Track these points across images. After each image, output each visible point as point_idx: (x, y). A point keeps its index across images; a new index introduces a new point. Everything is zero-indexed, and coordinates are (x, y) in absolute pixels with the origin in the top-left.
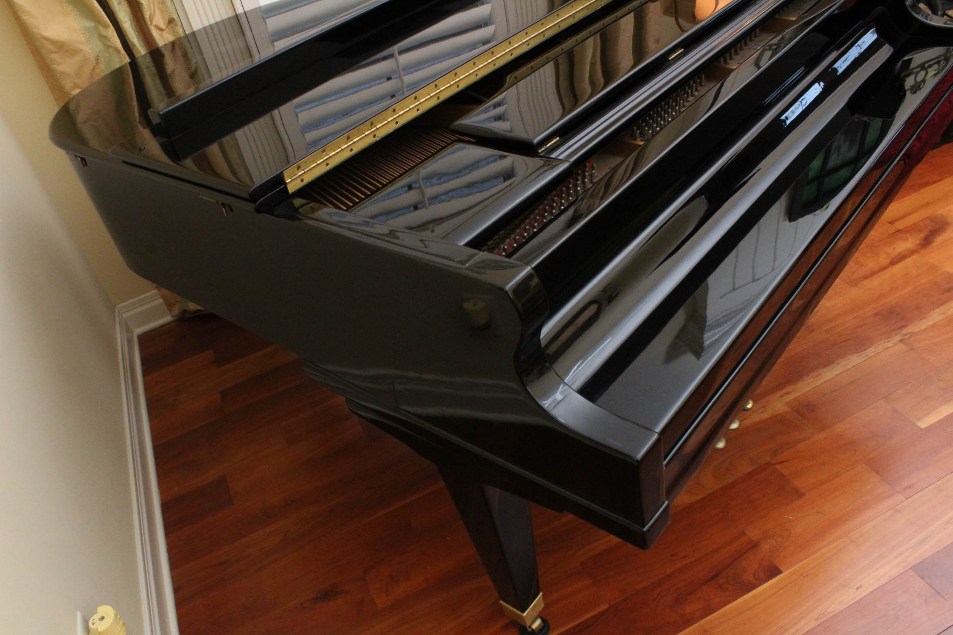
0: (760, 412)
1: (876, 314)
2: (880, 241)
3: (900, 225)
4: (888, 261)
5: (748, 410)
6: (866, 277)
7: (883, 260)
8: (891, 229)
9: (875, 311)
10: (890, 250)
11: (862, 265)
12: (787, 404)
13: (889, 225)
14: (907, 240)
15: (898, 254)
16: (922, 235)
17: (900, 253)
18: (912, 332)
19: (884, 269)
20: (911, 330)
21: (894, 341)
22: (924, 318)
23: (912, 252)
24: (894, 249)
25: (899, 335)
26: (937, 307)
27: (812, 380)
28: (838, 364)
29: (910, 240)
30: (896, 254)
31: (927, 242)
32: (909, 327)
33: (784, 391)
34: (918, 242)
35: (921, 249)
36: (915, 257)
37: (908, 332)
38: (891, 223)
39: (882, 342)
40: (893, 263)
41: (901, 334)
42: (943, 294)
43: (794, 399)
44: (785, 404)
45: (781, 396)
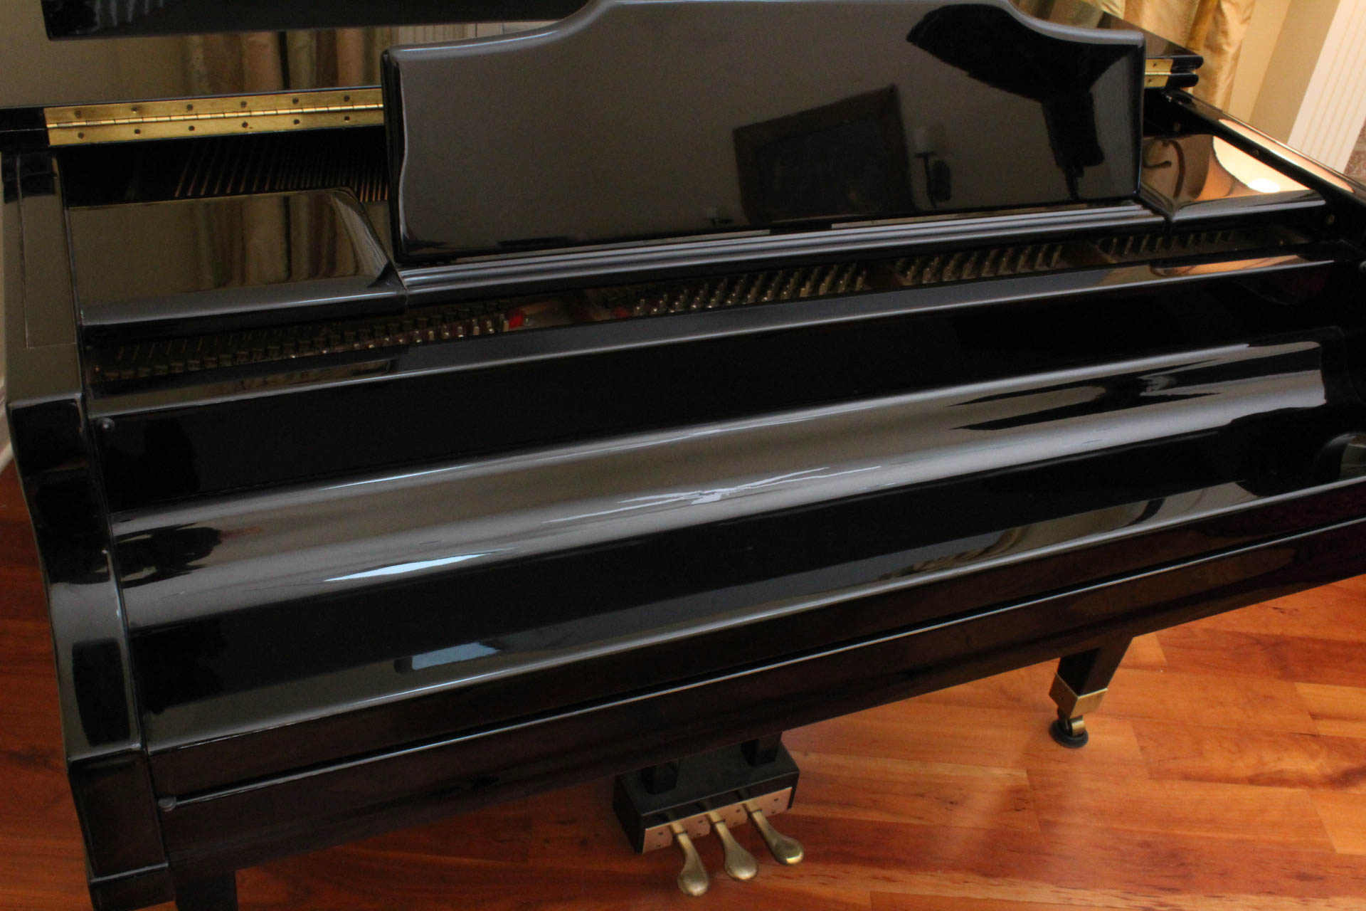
0: (821, 881)
1: (1146, 844)
2: (1269, 734)
3: (1324, 728)
4: (1250, 773)
5: (785, 864)
6: (1187, 777)
7: (1245, 765)
8: (1305, 725)
9: (1150, 839)
10: (1269, 757)
11: (1201, 754)
12: (874, 895)
13: (1310, 718)
14: (1313, 756)
15: (1276, 773)
16: (1346, 764)
17: (1281, 771)
18: (1179, 906)
19: (1231, 781)
20: (1178, 903)
21: (1132, 903)
22: (1218, 897)
23: (1304, 782)
24: (1280, 759)
25: (1152, 899)
26: (1258, 893)
27: (948, 883)
28: (1011, 884)
29: (1320, 761)
30: (1273, 770)
31: (1344, 780)
32: (1178, 897)
33: (887, 873)
34: (1329, 771)
35: (1322, 785)
36: (1299, 791)
37: (1171, 902)
38: (1314, 716)
39: (1114, 892)
40: (1253, 781)
41: (1156, 899)
42: (1288, 877)
43: (892, 894)
44: (871, 893)
45: (875, 878)
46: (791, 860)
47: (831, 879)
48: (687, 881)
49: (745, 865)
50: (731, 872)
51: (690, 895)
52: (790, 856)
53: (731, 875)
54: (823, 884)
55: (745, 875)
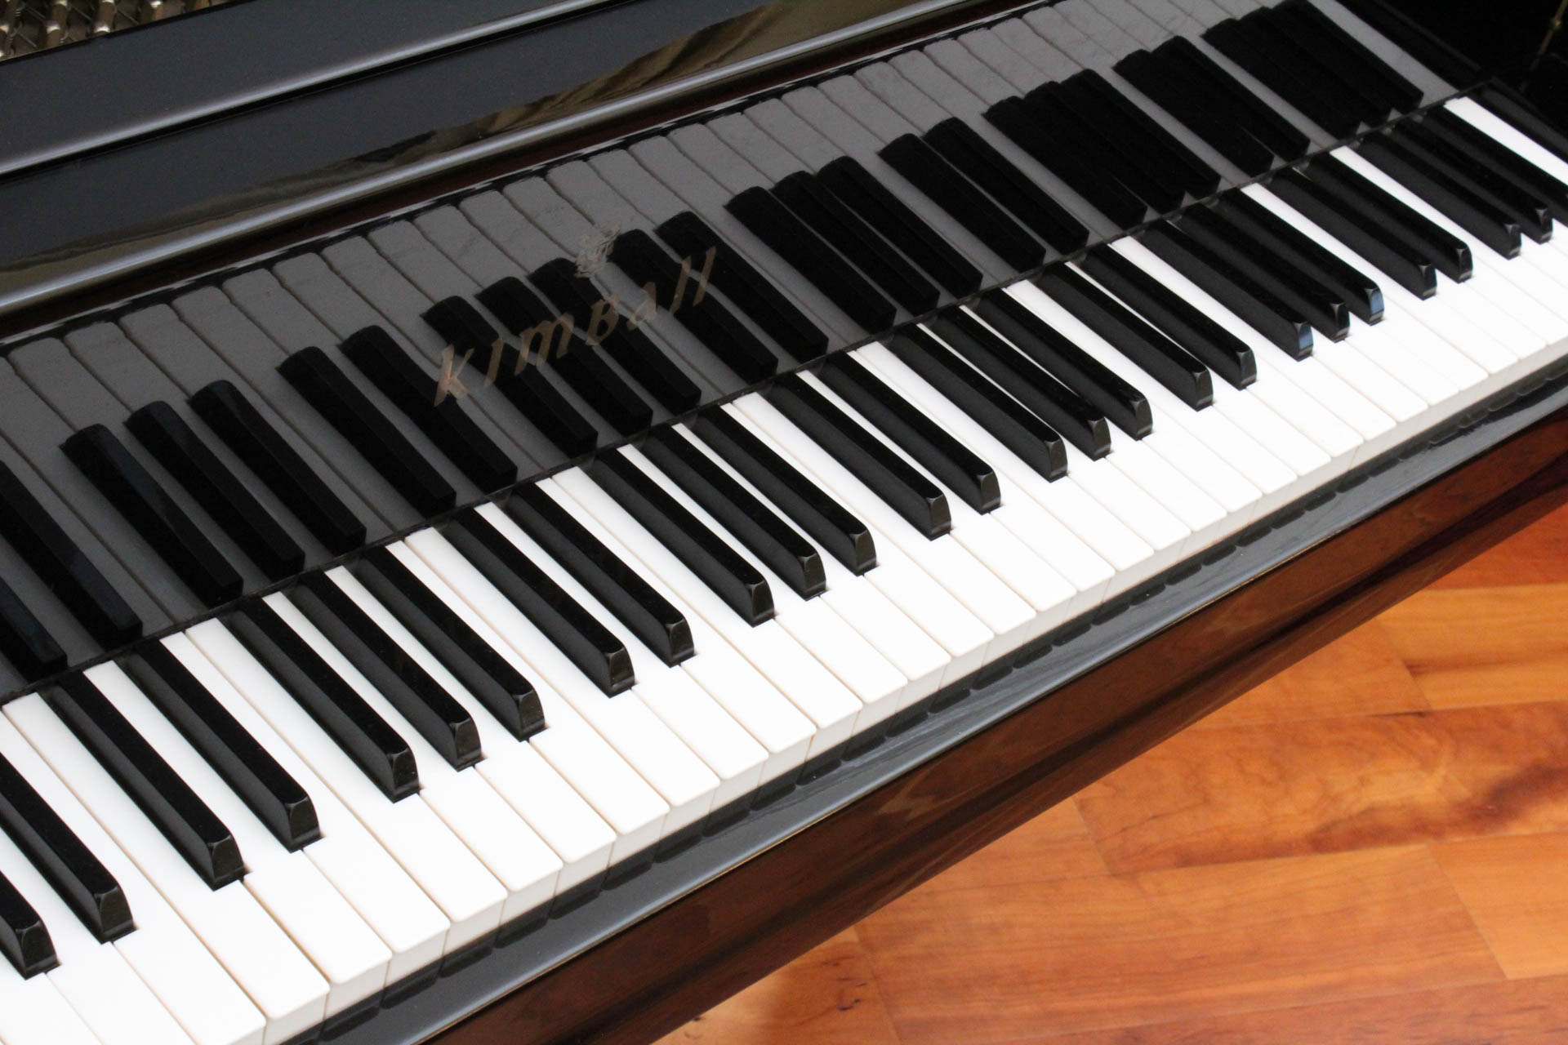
2: (1334, 726)
3: (1442, 693)
4: (1310, 825)
6: (1186, 859)
8: (1399, 692)
10: (1342, 780)
11: (1207, 801)
13: (1406, 674)
14: (1430, 765)
16: (1495, 770)
17: (1371, 810)
19: (1272, 850)
24: (1363, 782)
29: (1441, 771)
30: (1356, 808)
31: (1494, 808)
34: (1463, 792)
35: (1456, 825)
36: (1414, 850)
38: (1415, 668)
40: (1320, 843)
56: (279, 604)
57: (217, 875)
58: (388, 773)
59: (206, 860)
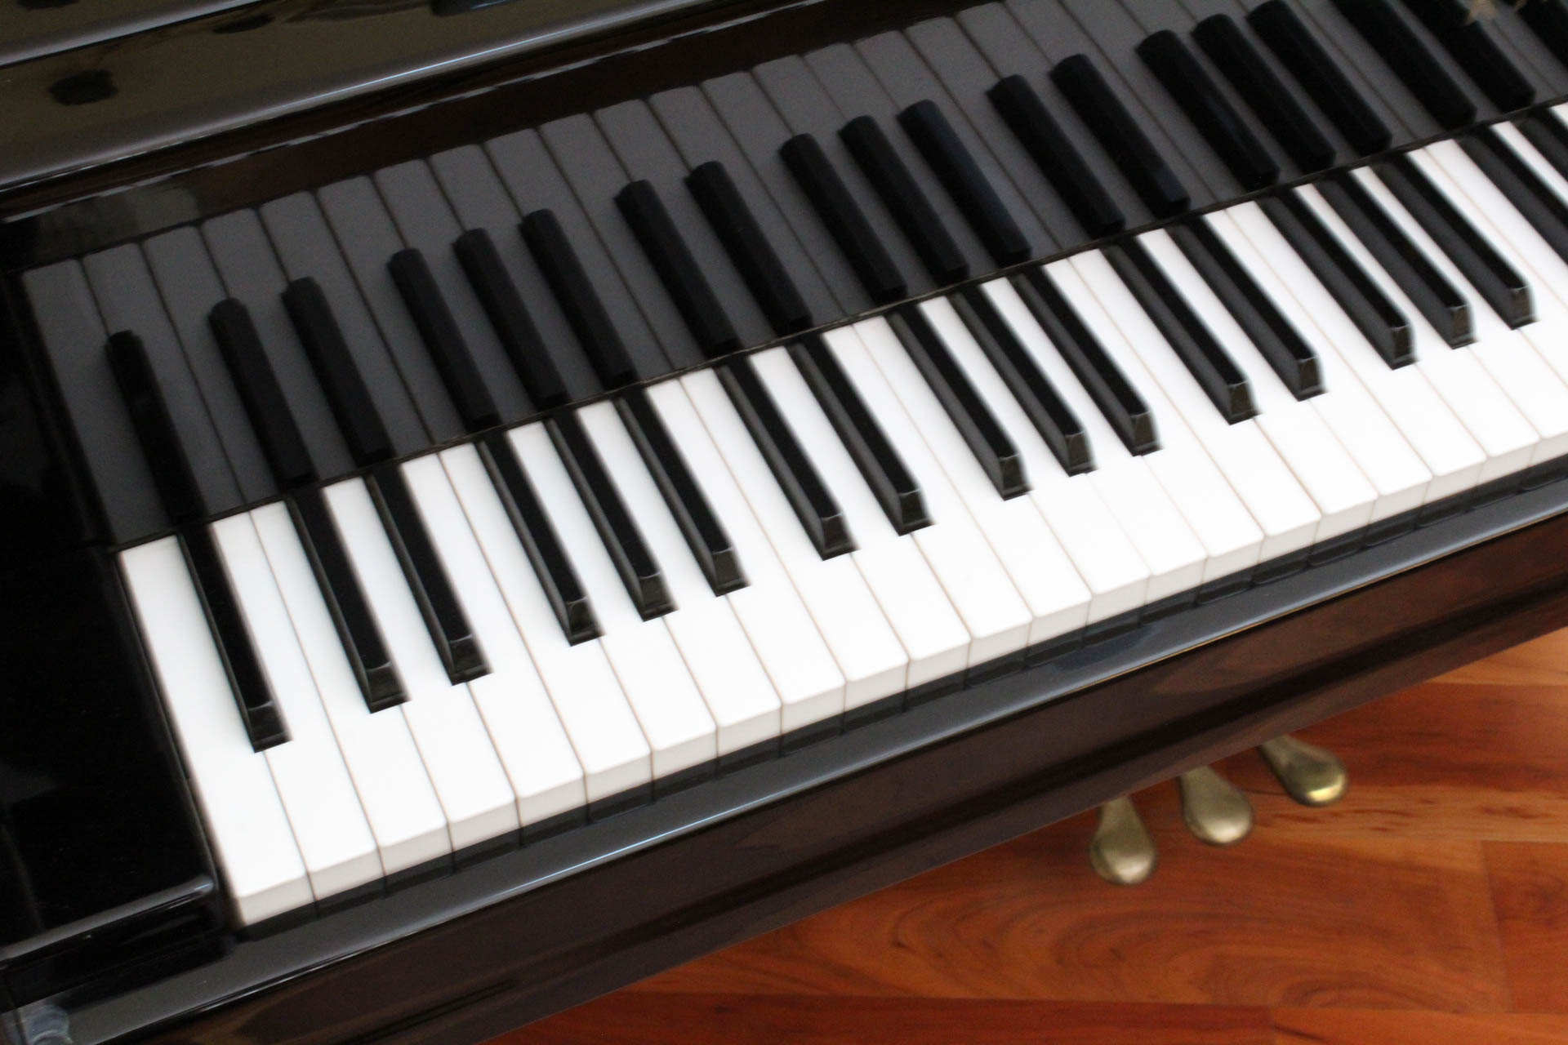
12: (1489, 850)
43: (1528, 846)
44: (1485, 844)
45: (1489, 811)
46: (1321, 794)
47: (1397, 819)
48: (1110, 856)
49: (1224, 812)
50: (1200, 828)
51: (1116, 883)
52: (1318, 786)
53: (1200, 834)
54: (1384, 830)
55: (1227, 831)
56: (1308, 194)
57: (1234, 412)
58: (1389, 343)
59: (1225, 398)
